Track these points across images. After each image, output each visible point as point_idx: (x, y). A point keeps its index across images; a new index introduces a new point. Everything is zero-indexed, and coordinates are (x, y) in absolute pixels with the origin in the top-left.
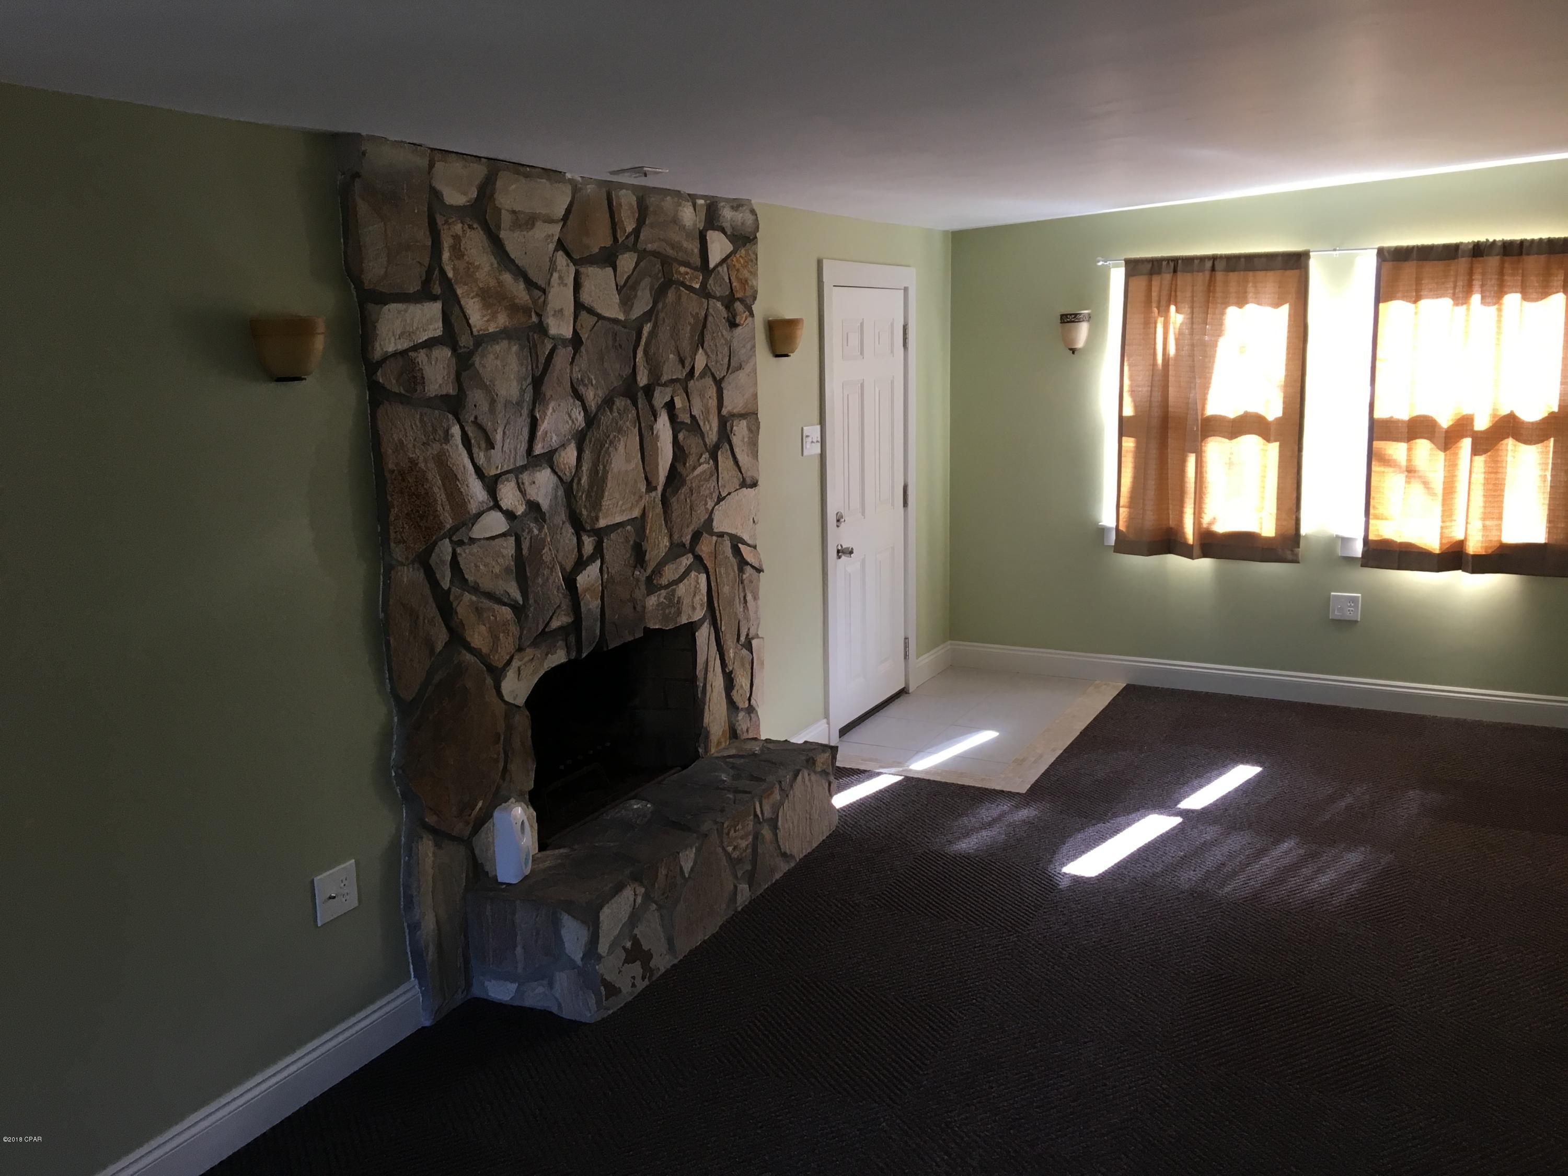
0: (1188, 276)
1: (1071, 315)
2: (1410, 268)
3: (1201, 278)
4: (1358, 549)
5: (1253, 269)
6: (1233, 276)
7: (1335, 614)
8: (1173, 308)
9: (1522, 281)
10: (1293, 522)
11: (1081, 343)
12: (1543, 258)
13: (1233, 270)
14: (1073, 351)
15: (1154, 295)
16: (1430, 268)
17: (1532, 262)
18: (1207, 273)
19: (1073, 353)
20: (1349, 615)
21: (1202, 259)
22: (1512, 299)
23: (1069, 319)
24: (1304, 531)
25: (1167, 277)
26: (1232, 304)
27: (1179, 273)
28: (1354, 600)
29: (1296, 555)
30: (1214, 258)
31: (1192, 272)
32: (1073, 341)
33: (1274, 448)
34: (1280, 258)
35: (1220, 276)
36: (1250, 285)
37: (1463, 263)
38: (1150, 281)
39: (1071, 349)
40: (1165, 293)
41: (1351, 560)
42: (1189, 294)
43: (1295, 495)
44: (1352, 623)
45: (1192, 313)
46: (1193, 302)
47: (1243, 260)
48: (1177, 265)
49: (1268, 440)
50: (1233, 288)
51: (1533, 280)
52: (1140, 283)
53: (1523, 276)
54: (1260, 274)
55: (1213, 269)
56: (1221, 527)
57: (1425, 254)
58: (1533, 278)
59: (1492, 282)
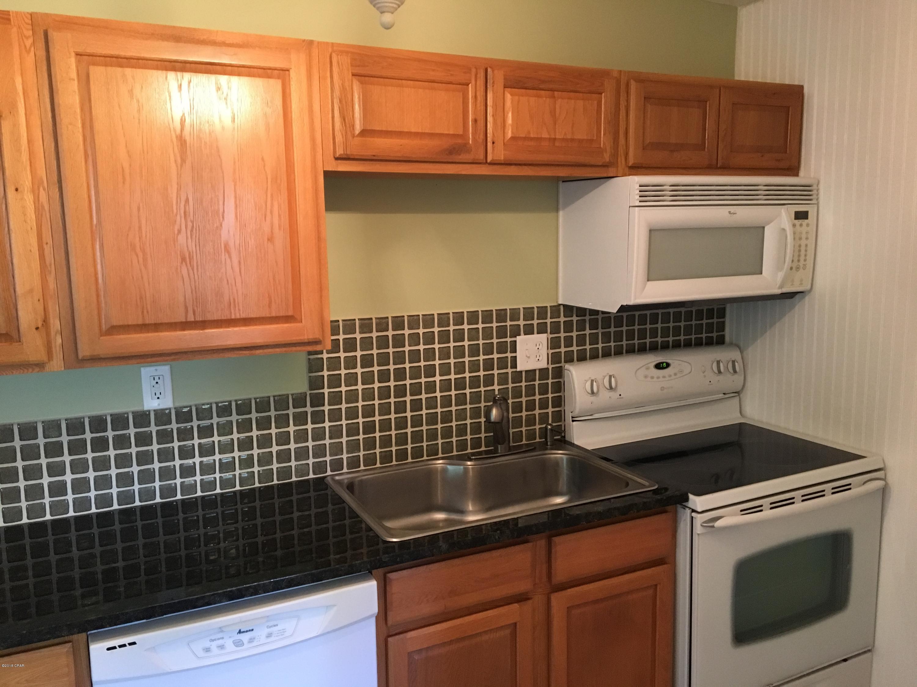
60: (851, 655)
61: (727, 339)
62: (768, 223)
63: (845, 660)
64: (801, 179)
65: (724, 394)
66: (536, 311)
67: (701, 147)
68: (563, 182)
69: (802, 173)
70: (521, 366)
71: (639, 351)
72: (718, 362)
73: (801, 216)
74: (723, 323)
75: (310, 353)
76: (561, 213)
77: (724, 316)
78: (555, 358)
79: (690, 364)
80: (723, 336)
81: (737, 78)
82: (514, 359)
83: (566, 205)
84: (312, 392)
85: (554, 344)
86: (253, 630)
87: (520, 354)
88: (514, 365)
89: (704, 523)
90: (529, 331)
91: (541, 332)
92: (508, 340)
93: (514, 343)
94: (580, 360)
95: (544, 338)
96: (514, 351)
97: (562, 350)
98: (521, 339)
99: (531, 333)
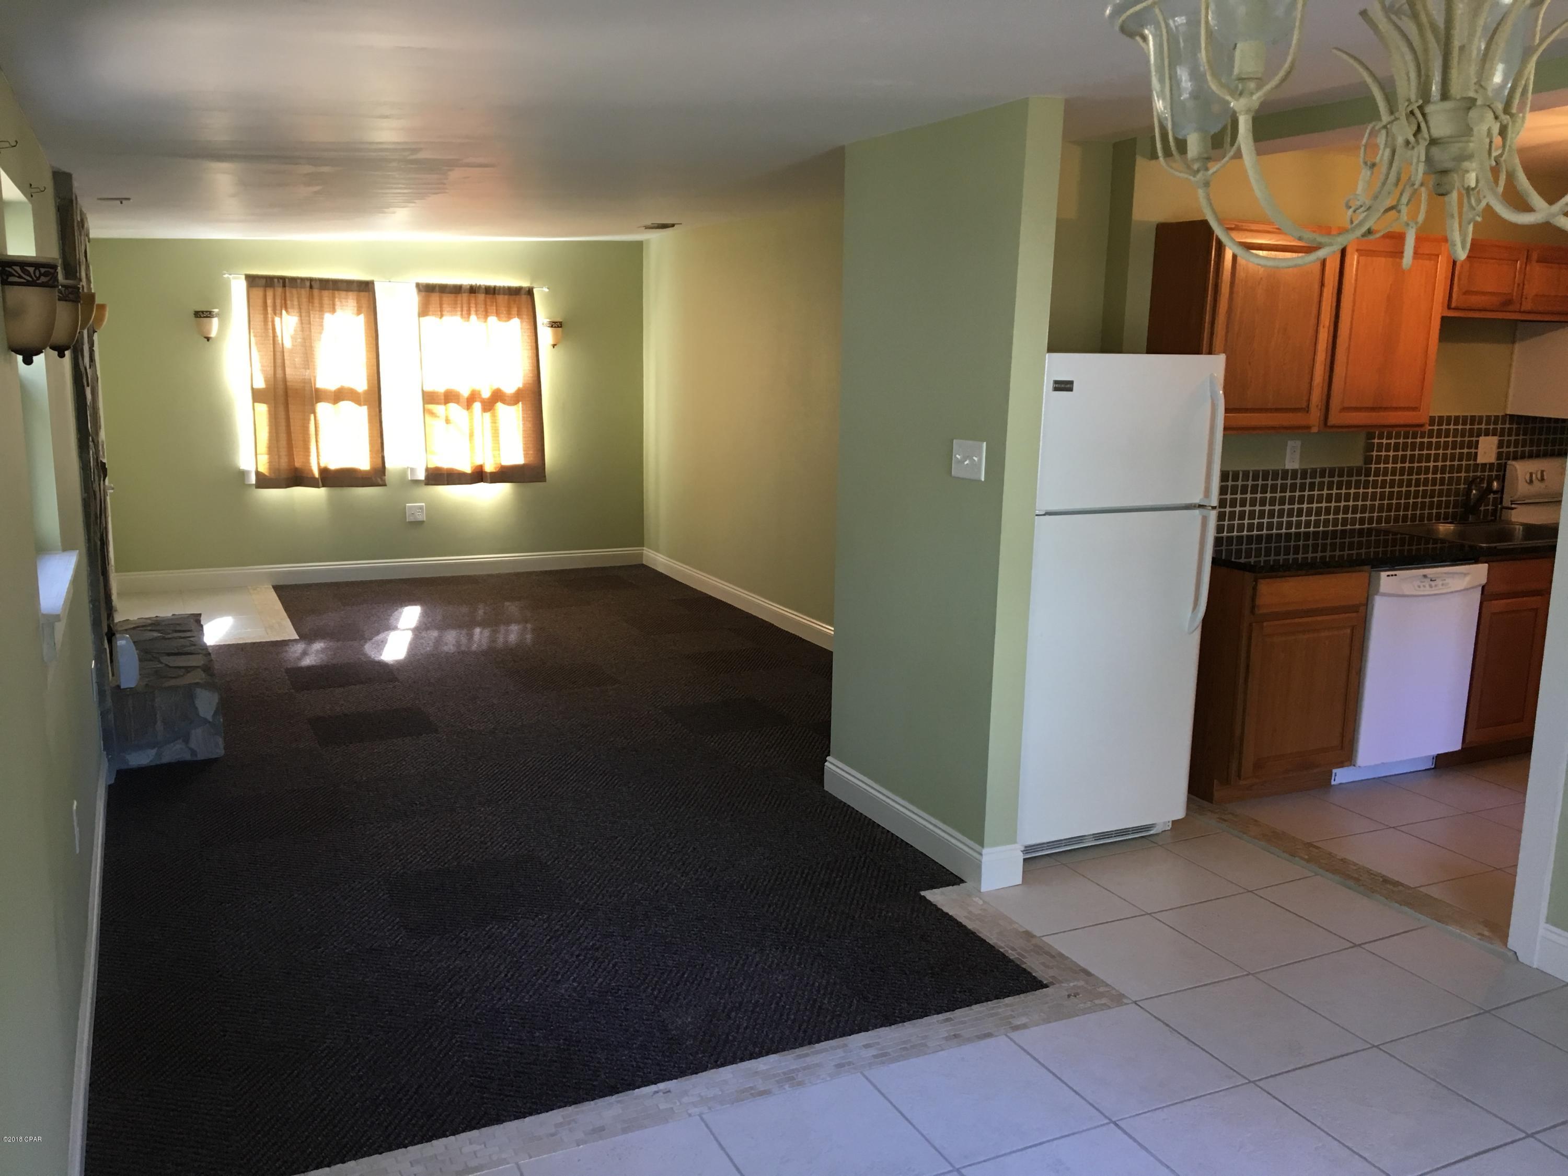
0: (294, 291)
1: (207, 312)
2: (435, 297)
3: (304, 292)
4: (421, 476)
5: (338, 289)
6: (326, 293)
7: (409, 519)
8: (284, 312)
9: (497, 310)
10: (380, 459)
11: (213, 334)
12: (506, 297)
13: (325, 289)
14: (208, 339)
15: (269, 302)
16: (447, 298)
17: (501, 299)
18: (308, 289)
19: (208, 340)
20: (421, 517)
21: (303, 280)
22: (492, 319)
23: (203, 315)
24: (388, 465)
25: (279, 290)
26: (327, 312)
27: (287, 288)
28: (421, 508)
29: (384, 481)
30: (311, 280)
31: (296, 287)
32: (209, 331)
33: (364, 410)
34: (355, 284)
35: (316, 292)
36: (337, 300)
37: (465, 296)
38: (265, 291)
39: (205, 337)
40: (278, 302)
41: (416, 482)
42: (296, 303)
43: (380, 441)
44: (421, 523)
45: (301, 316)
46: (300, 308)
47: (331, 283)
48: (286, 283)
49: (360, 404)
50: (326, 301)
51: (503, 310)
52: (258, 293)
53: (496, 306)
54: (343, 294)
55: (311, 287)
56: (333, 466)
57: (443, 289)
58: (503, 309)
59: (481, 309)
66: (1493, 418)
70: (1480, 460)
75: (1368, 437)
76: (1517, 346)
78: (1499, 456)
82: (1476, 454)
83: (1522, 340)
84: (1366, 466)
85: (1500, 445)
86: (1435, 579)
87: (1480, 451)
88: (1475, 459)
90: (1487, 434)
91: (1494, 435)
92: (1474, 439)
93: (1477, 442)
94: (1515, 458)
95: (1495, 440)
96: (1477, 448)
97: (1505, 450)
98: (1482, 439)
99: (1488, 435)
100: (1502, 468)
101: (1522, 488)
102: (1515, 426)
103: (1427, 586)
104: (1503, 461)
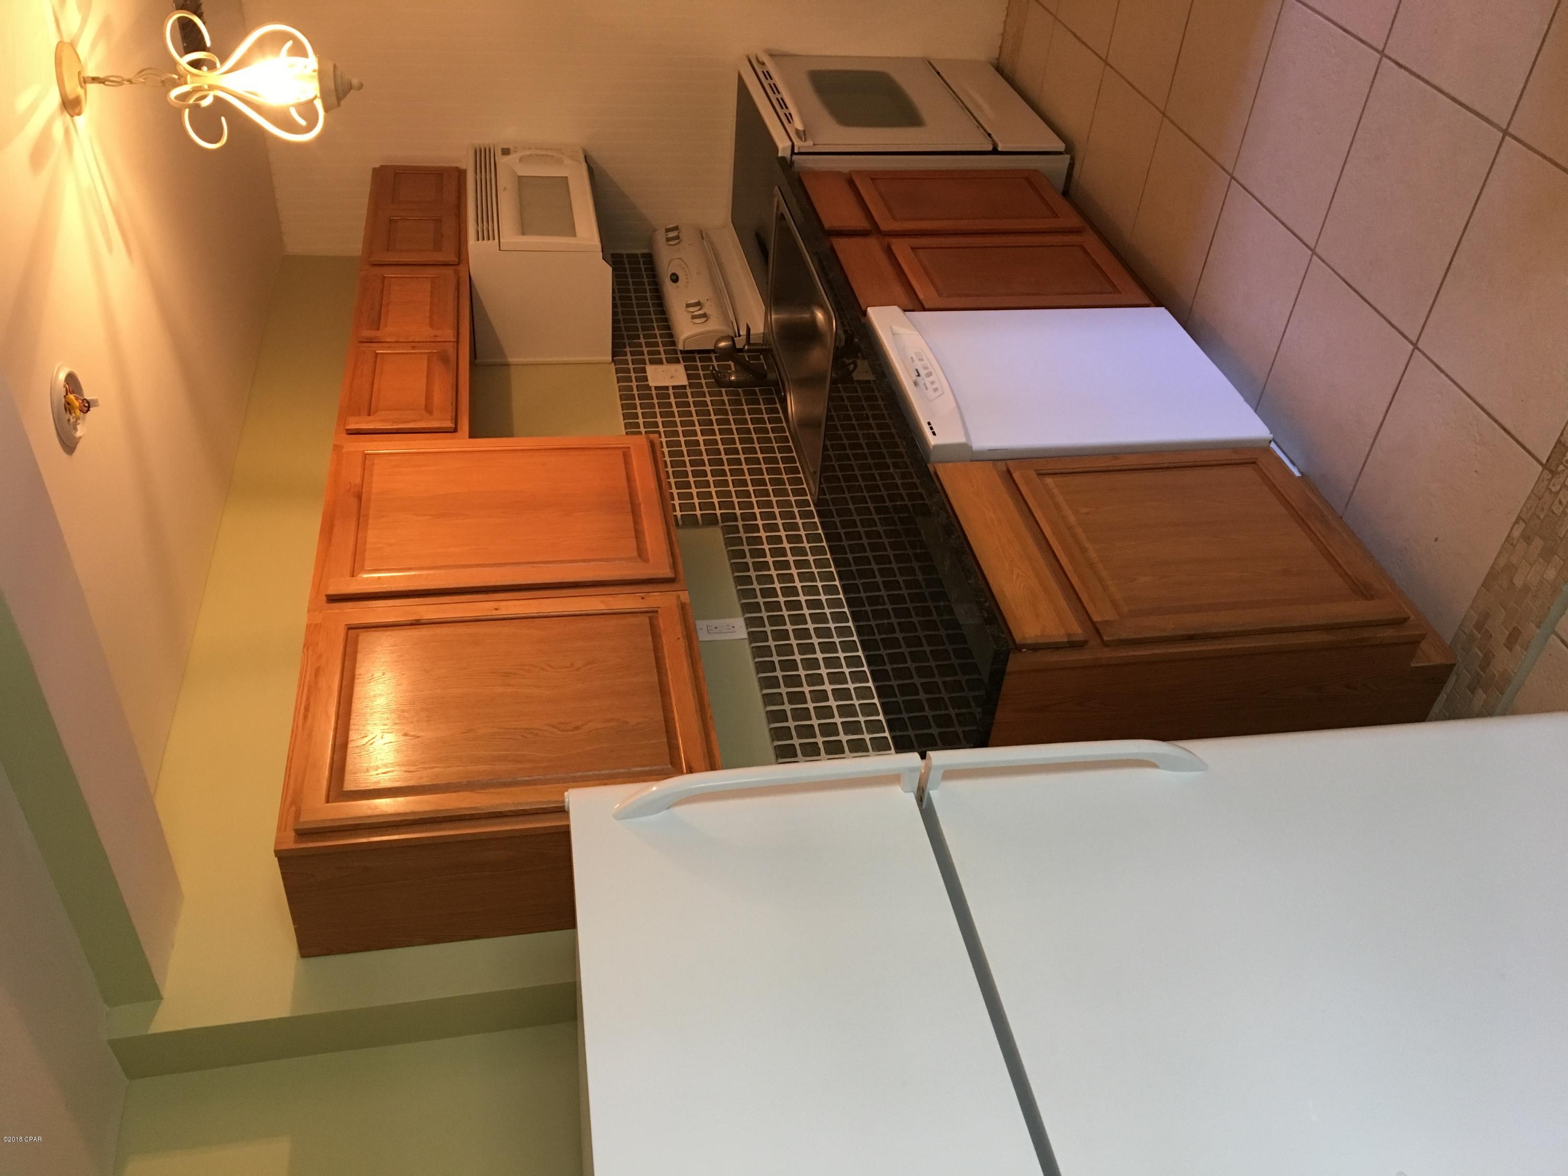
60: (934, 71)
61: (645, 251)
62: (515, 172)
63: (938, 73)
64: (468, 165)
65: (703, 239)
67: (438, 221)
68: (476, 358)
69: (463, 167)
70: (683, 382)
71: (660, 300)
72: (668, 240)
73: (506, 152)
74: (629, 256)
75: (677, 524)
76: (511, 360)
77: (621, 255)
78: (673, 361)
79: (670, 261)
80: (643, 255)
81: (360, 254)
82: (675, 387)
83: (503, 355)
84: (720, 521)
85: (657, 362)
86: (917, 370)
87: (670, 383)
88: (683, 387)
89: (801, 139)
91: (644, 370)
92: (654, 392)
93: (657, 388)
94: (674, 343)
95: (650, 370)
96: (667, 388)
97: (663, 356)
98: (652, 383)
99: (646, 377)
100: (689, 356)
101: (715, 325)
102: (628, 349)
103: (931, 379)
104: (680, 356)
